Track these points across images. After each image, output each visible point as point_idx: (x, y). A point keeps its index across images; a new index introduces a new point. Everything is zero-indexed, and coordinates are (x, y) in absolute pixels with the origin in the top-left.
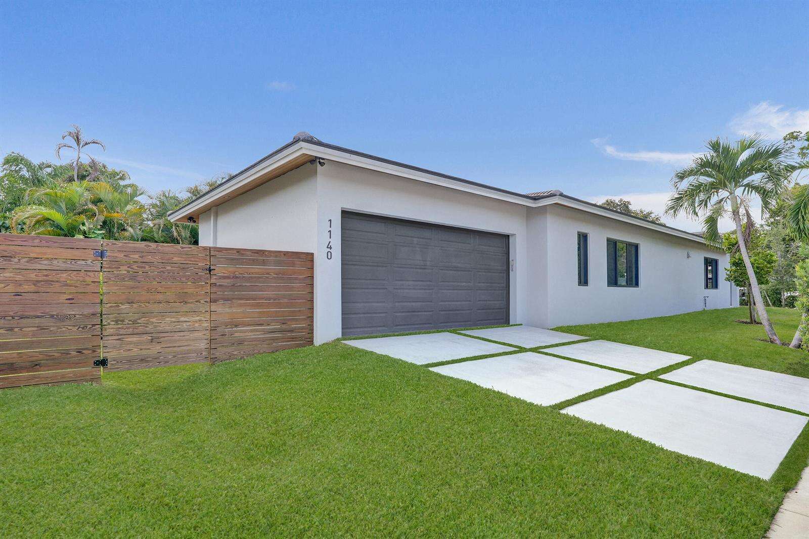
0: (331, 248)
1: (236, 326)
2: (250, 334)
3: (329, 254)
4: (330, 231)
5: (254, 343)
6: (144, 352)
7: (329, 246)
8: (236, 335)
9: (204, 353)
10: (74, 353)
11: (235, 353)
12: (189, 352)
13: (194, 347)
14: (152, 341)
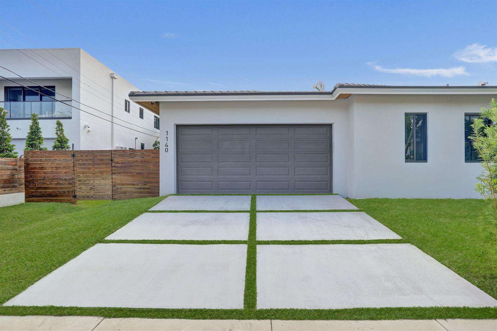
0: (167, 146)
1: (123, 185)
2: (130, 189)
3: (167, 149)
4: (167, 137)
5: (131, 193)
6: (88, 194)
7: (166, 145)
8: (123, 189)
9: (110, 196)
10: (67, 192)
11: (123, 197)
12: (105, 195)
13: (106, 193)
14: (91, 189)
